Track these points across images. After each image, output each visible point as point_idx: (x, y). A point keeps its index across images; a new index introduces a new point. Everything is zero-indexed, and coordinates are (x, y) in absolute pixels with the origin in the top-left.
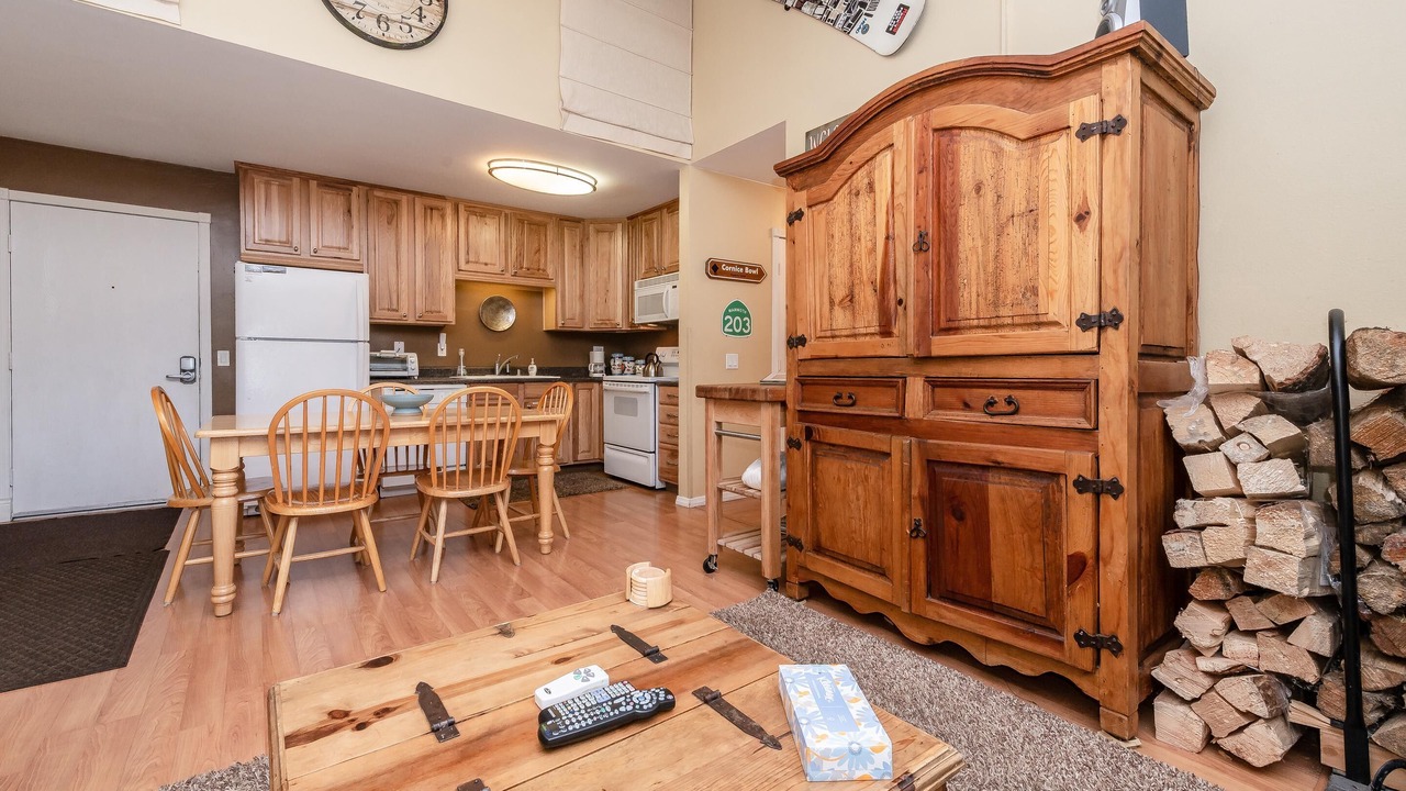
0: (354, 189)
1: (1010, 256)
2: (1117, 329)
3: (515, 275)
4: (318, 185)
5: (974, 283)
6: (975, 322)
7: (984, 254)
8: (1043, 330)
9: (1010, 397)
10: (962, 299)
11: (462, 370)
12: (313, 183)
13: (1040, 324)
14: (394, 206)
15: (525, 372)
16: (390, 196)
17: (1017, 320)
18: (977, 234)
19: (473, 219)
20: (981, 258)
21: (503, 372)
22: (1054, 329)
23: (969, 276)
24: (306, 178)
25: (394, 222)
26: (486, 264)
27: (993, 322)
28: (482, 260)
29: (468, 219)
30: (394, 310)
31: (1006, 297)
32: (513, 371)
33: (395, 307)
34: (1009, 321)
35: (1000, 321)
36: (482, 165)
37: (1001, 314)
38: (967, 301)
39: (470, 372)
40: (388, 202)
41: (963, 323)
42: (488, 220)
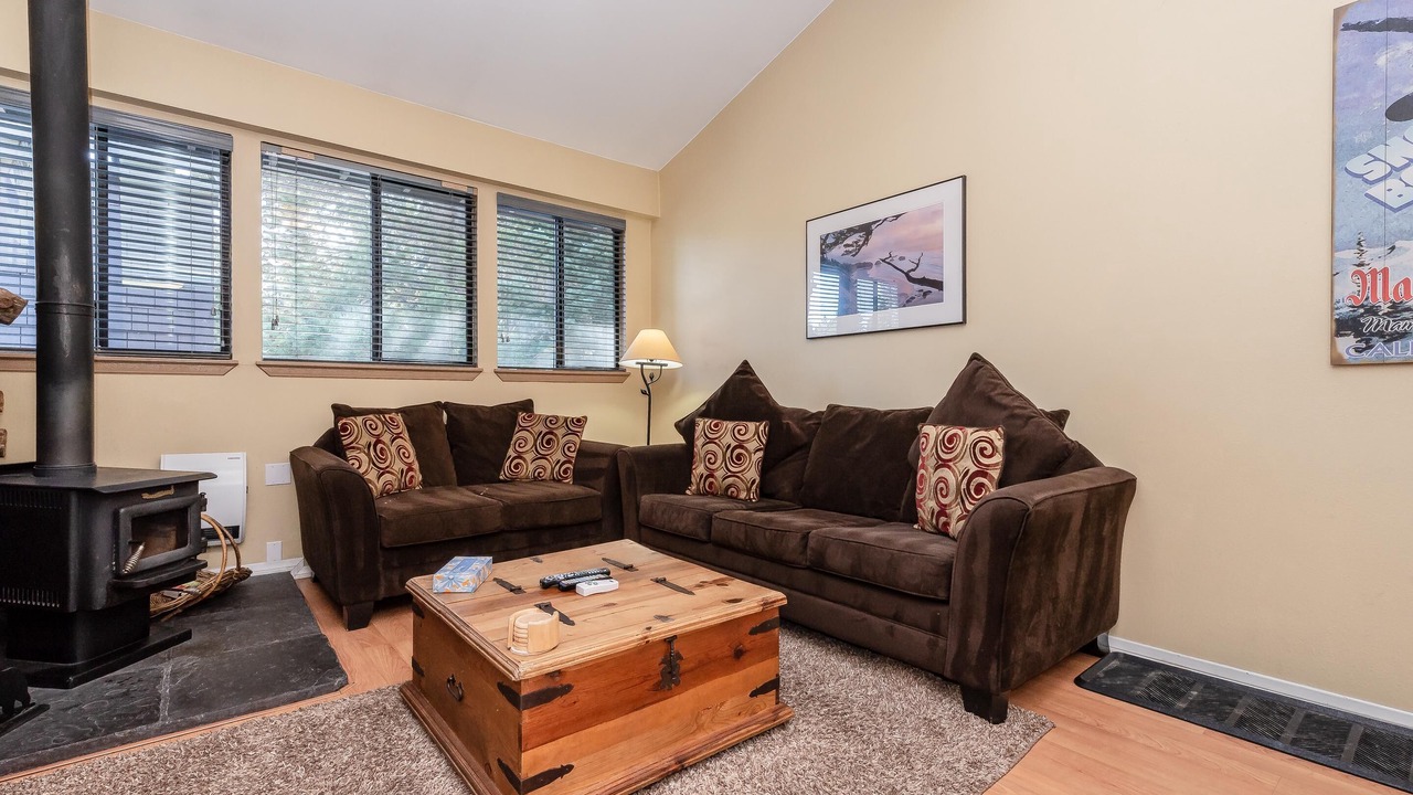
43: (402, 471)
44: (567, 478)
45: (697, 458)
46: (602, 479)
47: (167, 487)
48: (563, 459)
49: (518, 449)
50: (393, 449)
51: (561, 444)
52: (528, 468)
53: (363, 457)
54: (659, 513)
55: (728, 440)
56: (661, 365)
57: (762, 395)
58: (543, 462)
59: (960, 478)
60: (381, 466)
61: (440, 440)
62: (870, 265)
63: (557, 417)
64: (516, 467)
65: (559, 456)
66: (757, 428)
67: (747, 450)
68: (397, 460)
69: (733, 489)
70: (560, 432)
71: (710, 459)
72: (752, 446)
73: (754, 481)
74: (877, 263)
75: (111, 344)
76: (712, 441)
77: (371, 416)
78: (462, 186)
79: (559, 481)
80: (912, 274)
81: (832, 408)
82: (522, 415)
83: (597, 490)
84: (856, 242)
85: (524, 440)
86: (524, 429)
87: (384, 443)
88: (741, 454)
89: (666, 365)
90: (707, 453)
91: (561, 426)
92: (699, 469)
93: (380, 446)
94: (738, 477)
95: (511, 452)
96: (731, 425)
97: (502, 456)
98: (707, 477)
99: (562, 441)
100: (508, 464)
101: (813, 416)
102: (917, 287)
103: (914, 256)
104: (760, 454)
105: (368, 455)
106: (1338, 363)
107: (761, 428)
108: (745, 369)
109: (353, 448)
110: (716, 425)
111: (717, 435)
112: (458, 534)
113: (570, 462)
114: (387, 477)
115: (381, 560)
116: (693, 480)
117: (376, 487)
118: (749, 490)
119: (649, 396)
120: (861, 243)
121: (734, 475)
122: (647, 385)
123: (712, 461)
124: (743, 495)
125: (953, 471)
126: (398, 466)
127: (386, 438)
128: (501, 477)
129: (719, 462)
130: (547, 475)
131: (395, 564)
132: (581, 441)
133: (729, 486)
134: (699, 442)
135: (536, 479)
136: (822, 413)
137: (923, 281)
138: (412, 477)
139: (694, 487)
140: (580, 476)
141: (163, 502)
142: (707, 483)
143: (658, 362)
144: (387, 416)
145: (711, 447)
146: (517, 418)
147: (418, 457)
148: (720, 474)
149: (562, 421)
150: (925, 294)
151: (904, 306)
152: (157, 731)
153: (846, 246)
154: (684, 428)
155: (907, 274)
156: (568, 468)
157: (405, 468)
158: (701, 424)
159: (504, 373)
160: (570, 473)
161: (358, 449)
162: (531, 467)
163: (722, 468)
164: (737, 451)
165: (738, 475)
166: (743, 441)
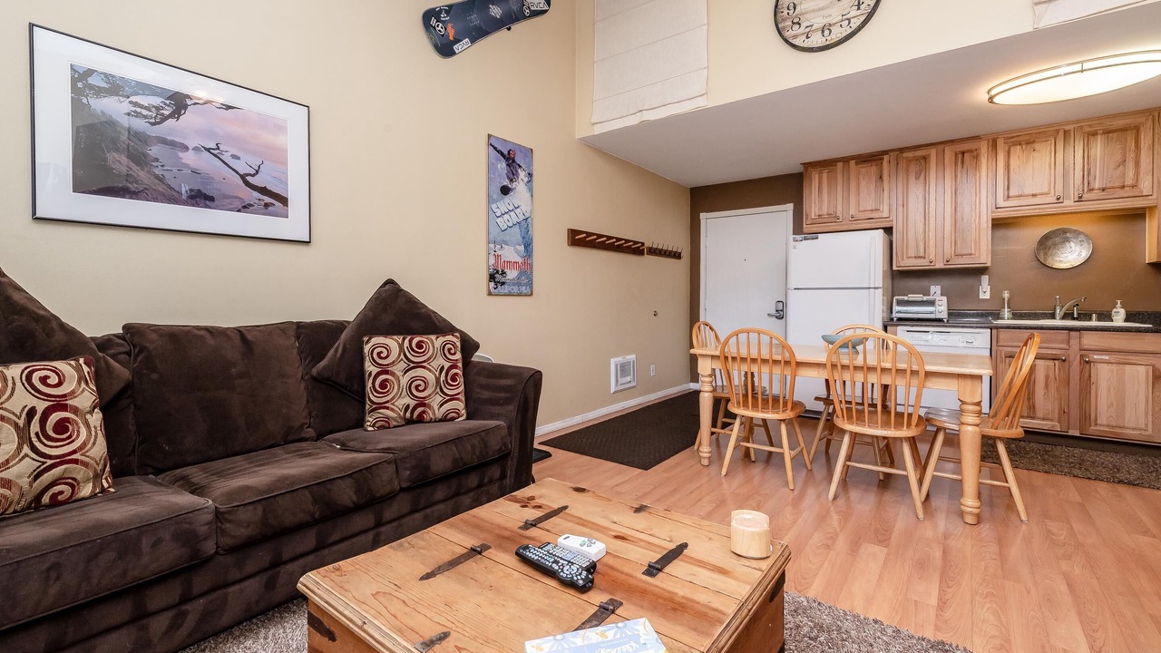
0: (885, 157)
3: (1080, 199)
4: (856, 164)
11: (1006, 313)
12: (852, 163)
14: (922, 161)
15: (1106, 316)
16: (919, 153)
19: (1016, 150)
21: (1066, 316)
24: (846, 160)
25: (922, 177)
26: (1034, 195)
28: (1028, 191)
29: (1009, 152)
30: (920, 257)
32: (1085, 316)
33: (922, 254)
36: (980, 95)
39: (1015, 316)
40: (917, 159)
42: (1037, 146)
59: (437, 374)
62: (186, 148)
69: (61, 487)
72: (81, 402)
74: (196, 149)
80: (249, 178)
84: (158, 108)
88: (63, 421)
94: (76, 461)
102: (256, 194)
103: (255, 162)
104: (100, 412)
106: (490, 294)
107: (82, 365)
120: (167, 113)
121: (62, 460)
124: (86, 489)
125: (430, 370)
137: (264, 191)
148: (25, 467)
150: (267, 205)
151: (239, 211)
153: (136, 104)
155: (243, 177)
163: (26, 455)
164: (55, 417)
165: (73, 457)
166: (64, 396)
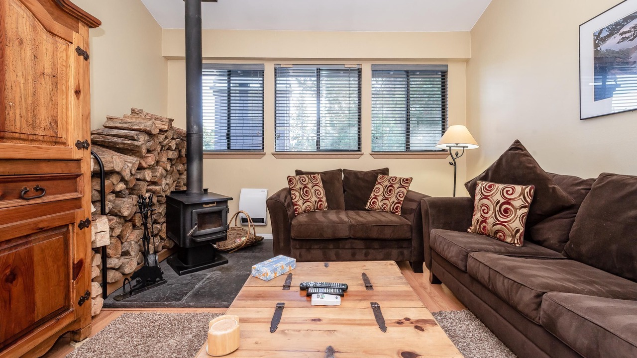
1: (43, 99)
2: (87, 149)
5: (18, 107)
6: (17, 135)
7: (25, 90)
8: (57, 146)
9: (38, 186)
10: (8, 117)
13: (56, 143)
17: (46, 138)
18: (20, 74)
20: (22, 91)
22: (62, 147)
23: (14, 100)
27: (31, 137)
31: (40, 123)
34: (41, 138)
35: (35, 137)
37: (37, 133)
38: (12, 118)
41: (7, 135)
43: (316, 201)
44: (397, 212)
45: (476, 208)
46: (412, 216)
47: (213, 203)
48: (396, 201)
49: (375, 193)
50: (313, 191)
51: (396, 193)
52: (379, 204)
53: (297, 194)
54: (438, 244)
55: (498, 197)
56: (464, 147)
57: (531, 165)
58: (387, 202)
60: (305, 198)
61: (339, 187)
63: (396, 178)
64: (373, 203)
65: (394, 199)
66: (523, 190)
67: (513, 206)
68: (314, 196)
69: (501, 234)
70: (396, 186)
71: (485, 209)
72: (518, 203)
73: (518, 231)
75: (232, 148)
76: (486, 197)
77: (304, 176)
78: (354, 66)
79: (394, 213)
81: (604, 176)
82: (380, 176)
83: (409, 221)
85: (379, 189)
86: (379, 183)
87: (308, 188)
88: (508, 209)
89: (467, 147)
90: (483, 205)
91: (397, 183)
92: (477, 216)
93: (305, 189)
94: (505, 226)
95: (372, 196)
96: (501, 186)
97: (368, 197)
98: (482, 222)
99: (397, 191)
100: (370, 201)
101: (583, 182)
104: (525, 210)
105: (300, 193)
107: (527, 190)
108: (517, 146)
109: (293, 189)
110: (490, 187)
111: (490, 194)
112: (326, 236)
113: (399, 203)
114: (308, 204)
115: (292, 244)
116: (473, 223)
117: (301, 208)
118: (514, 237)
119: (455, 165)
121: (501, 223)
122: (454, 160)
123: (486, 211)
124: (509, 240)
126: (314, 199)
127: (310, 186)
128: (366, 208)
129: (491, 212)
130: (387, 209)
131: (298, 247)
132: (408, 191)
133: (497, 232)
134: (478, 197)
135: (383, 210)
136: (594, 180)
138: (321, 204)
139: (473, 228)
140: (404, 212)
141: (210, 208)
142: (482, 227)
143: (462, 145)
144: (312, 176)
145: (485, 201)
146: (377, 177)
147: (327, 195)
148: (491, 221)
149: (398, 180)
152: (178, 305)
154: (470, 187)
156: (398, 206)
157: (318, 200)
158: (481, 185)
159: (375, 154)
160: (399, 209)
161: (295, 190)
162: (381, 204)
163: (493, 217)
164: (505, 206)
165: (505, 224)
166: (510, 199)
